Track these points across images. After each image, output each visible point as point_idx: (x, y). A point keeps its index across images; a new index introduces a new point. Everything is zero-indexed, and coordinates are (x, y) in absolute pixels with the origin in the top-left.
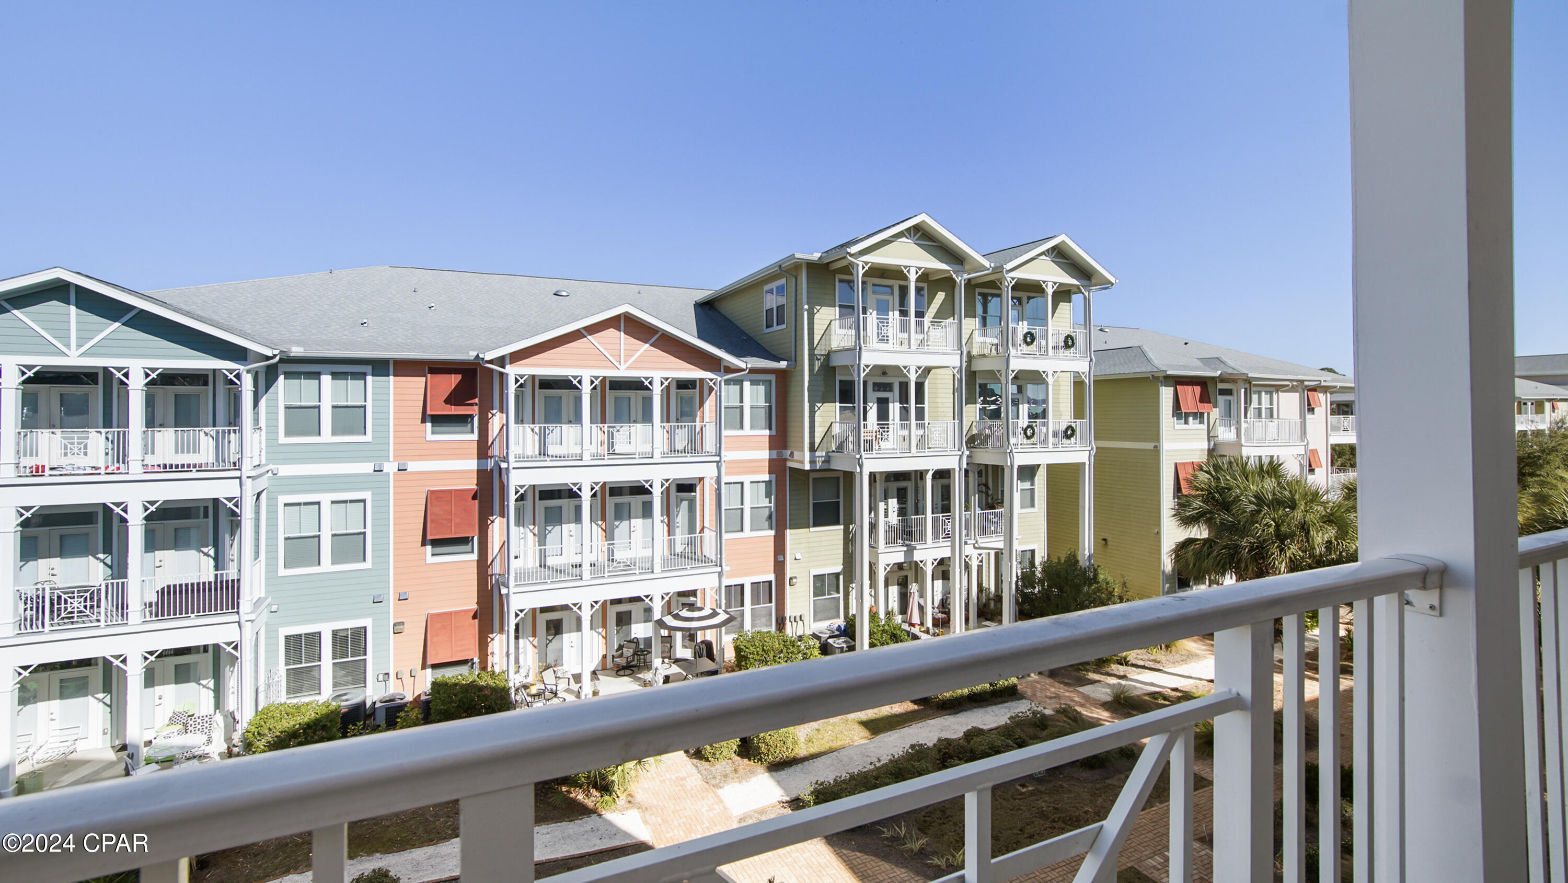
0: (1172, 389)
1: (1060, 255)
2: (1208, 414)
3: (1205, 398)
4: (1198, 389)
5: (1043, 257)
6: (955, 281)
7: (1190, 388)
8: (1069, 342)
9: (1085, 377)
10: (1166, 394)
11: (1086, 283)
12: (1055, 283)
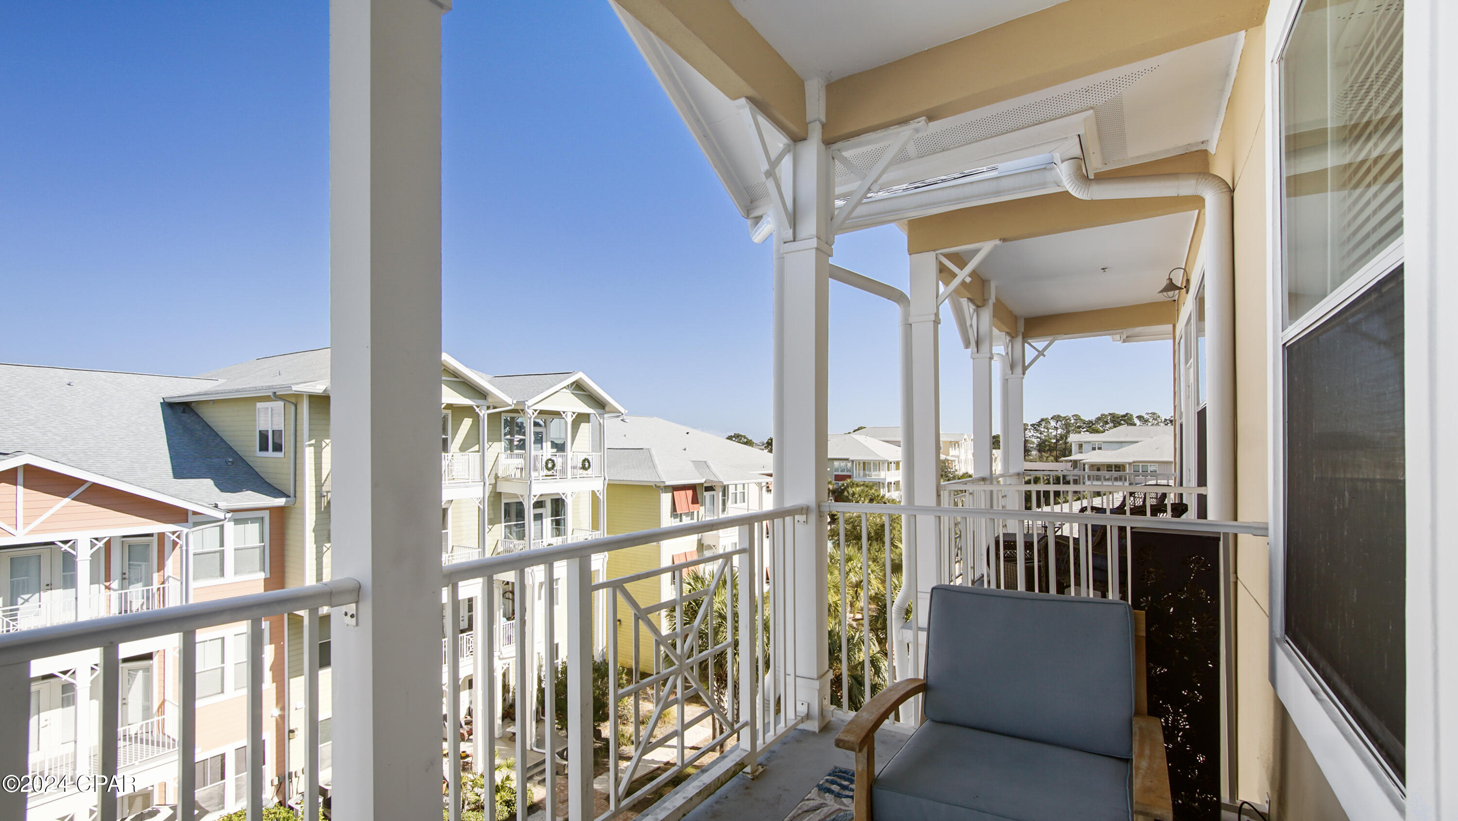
0: (670, 494)
1: (578, 387)
2: (698, 512)
3: (695, 501)
4: (690, 493)
5: (564, 390)
6: (479, 415)
7: (683, 492)
8: (586, 465)
9: (600, 494)
10: (666, 499)
11: (601, 411)
12: (574, 413)
